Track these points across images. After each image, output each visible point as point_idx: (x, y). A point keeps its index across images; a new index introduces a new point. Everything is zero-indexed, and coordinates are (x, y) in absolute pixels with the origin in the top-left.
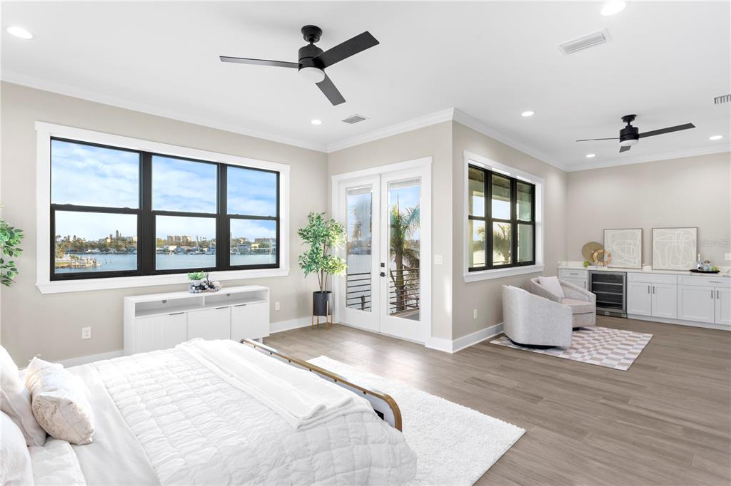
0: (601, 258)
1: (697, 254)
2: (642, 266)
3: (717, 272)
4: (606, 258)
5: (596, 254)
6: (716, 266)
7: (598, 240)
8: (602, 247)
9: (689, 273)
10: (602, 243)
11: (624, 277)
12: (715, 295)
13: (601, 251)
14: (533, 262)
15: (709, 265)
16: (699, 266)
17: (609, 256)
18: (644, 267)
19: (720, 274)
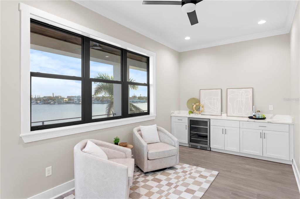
0: (198, 109)
1: (253, 106)
2: (221, 114)
3: (264, 119)
4: (201, 109)
5: (195, 106)
6: (264, 114)
7: (197, 97)
8: (199, 101)
9: (248, 119)
10: (199, 99)
11: (208, 122)
12: (263, 136)
13: (198, 104)
14: (148, 113)
15: (259, 113)
16: (254, 114)
17: (203, 107)
18: (222, 115)
19: (266, 121)
